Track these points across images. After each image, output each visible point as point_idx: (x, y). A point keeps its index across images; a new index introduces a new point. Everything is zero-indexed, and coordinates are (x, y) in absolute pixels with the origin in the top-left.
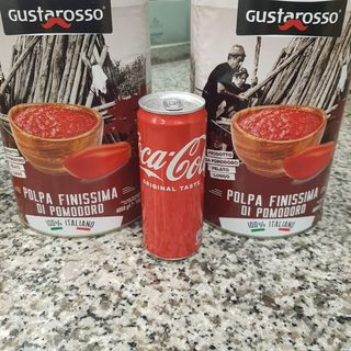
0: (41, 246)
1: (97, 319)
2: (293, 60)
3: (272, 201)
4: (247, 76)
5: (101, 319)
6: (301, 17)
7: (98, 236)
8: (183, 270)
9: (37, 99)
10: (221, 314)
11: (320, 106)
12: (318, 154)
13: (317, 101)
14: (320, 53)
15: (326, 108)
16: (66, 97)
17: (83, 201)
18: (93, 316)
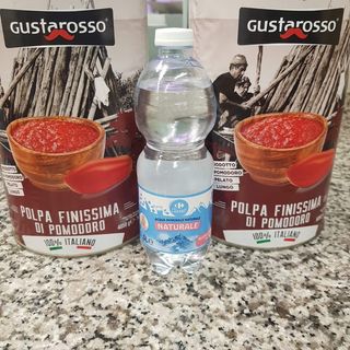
0: (40, 267)
1: (106, 340)
2: (295, 68)
3: (277, 211)
4: (250, 84)
5: (110, 339)
6: (301, 25)
7: (99, 255)
8: (192, 285)
9: (38, 113)
10: (236, 328)
11: (321, 113)
12: (320, 161)
13: (318, 108)
14: (320, 60)
15: (327, 115)
16: (68, 110)
17: (84, 217)
18: (102, 337)
